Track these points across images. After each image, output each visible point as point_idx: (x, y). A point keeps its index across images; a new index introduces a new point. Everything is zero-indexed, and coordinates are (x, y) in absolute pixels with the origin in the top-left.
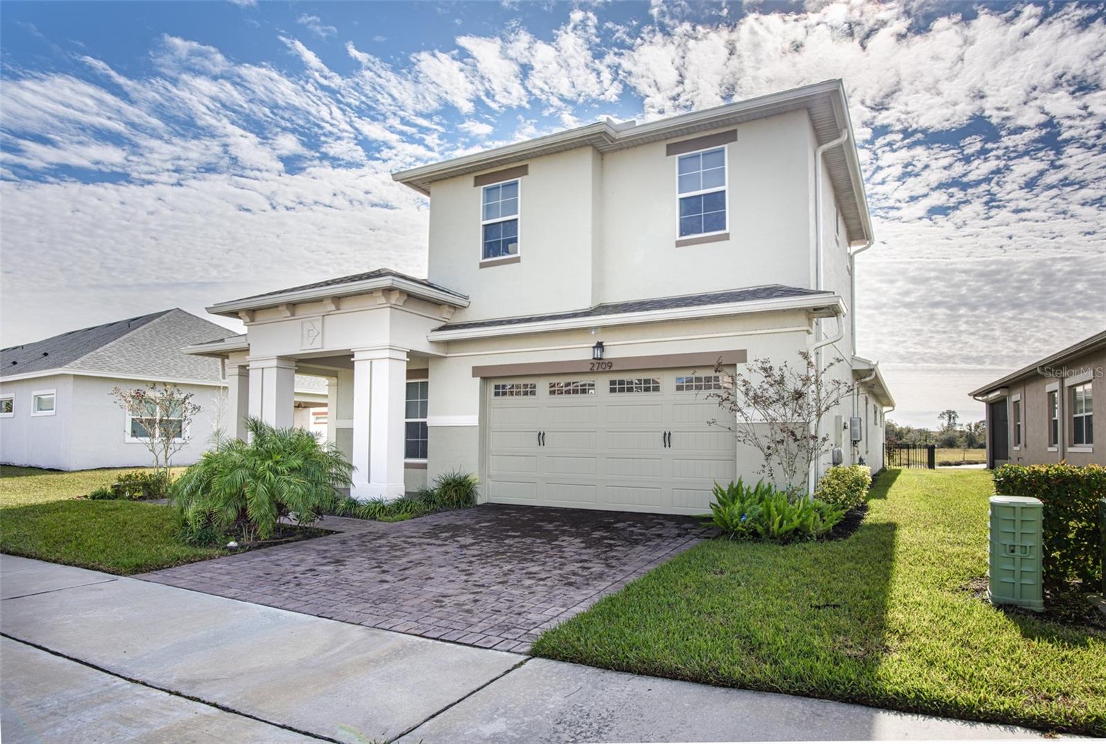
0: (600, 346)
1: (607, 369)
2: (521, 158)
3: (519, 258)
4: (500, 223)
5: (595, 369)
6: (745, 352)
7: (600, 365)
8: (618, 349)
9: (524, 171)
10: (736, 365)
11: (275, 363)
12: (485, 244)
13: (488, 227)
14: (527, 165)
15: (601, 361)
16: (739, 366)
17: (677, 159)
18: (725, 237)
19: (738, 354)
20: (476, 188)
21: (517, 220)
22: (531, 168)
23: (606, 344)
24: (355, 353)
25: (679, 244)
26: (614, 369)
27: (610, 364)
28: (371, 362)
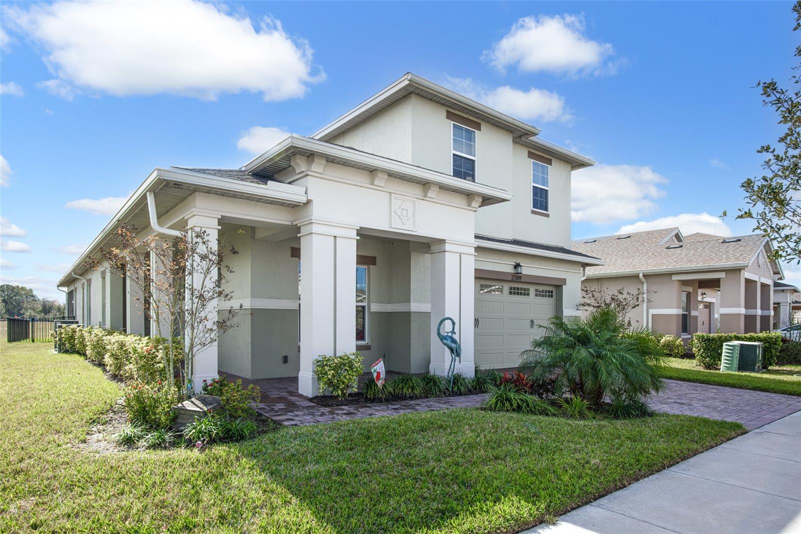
0: (518, 266)
1: (518, 280)
2: (479, 117)
4: (462, 157)
5: (513, 279)
7: (516, 277)
9: (478, 127)
10: (562, 286)
11: (354, 234)
12: (454, 169)
13: (455, 157)
14: (480, 124)
15: (517, 275)
16: (564, 286)
17: (532, 162)
18: (547, 216)
19: (564, 281)
20: (447, 120)
21: (474, 161)
22: (482, 127)
23: (521, 265)
24: (446, 244)
25: (533, 212)
26: (522, 280)
27: (520, 278)
28: (460, 255)
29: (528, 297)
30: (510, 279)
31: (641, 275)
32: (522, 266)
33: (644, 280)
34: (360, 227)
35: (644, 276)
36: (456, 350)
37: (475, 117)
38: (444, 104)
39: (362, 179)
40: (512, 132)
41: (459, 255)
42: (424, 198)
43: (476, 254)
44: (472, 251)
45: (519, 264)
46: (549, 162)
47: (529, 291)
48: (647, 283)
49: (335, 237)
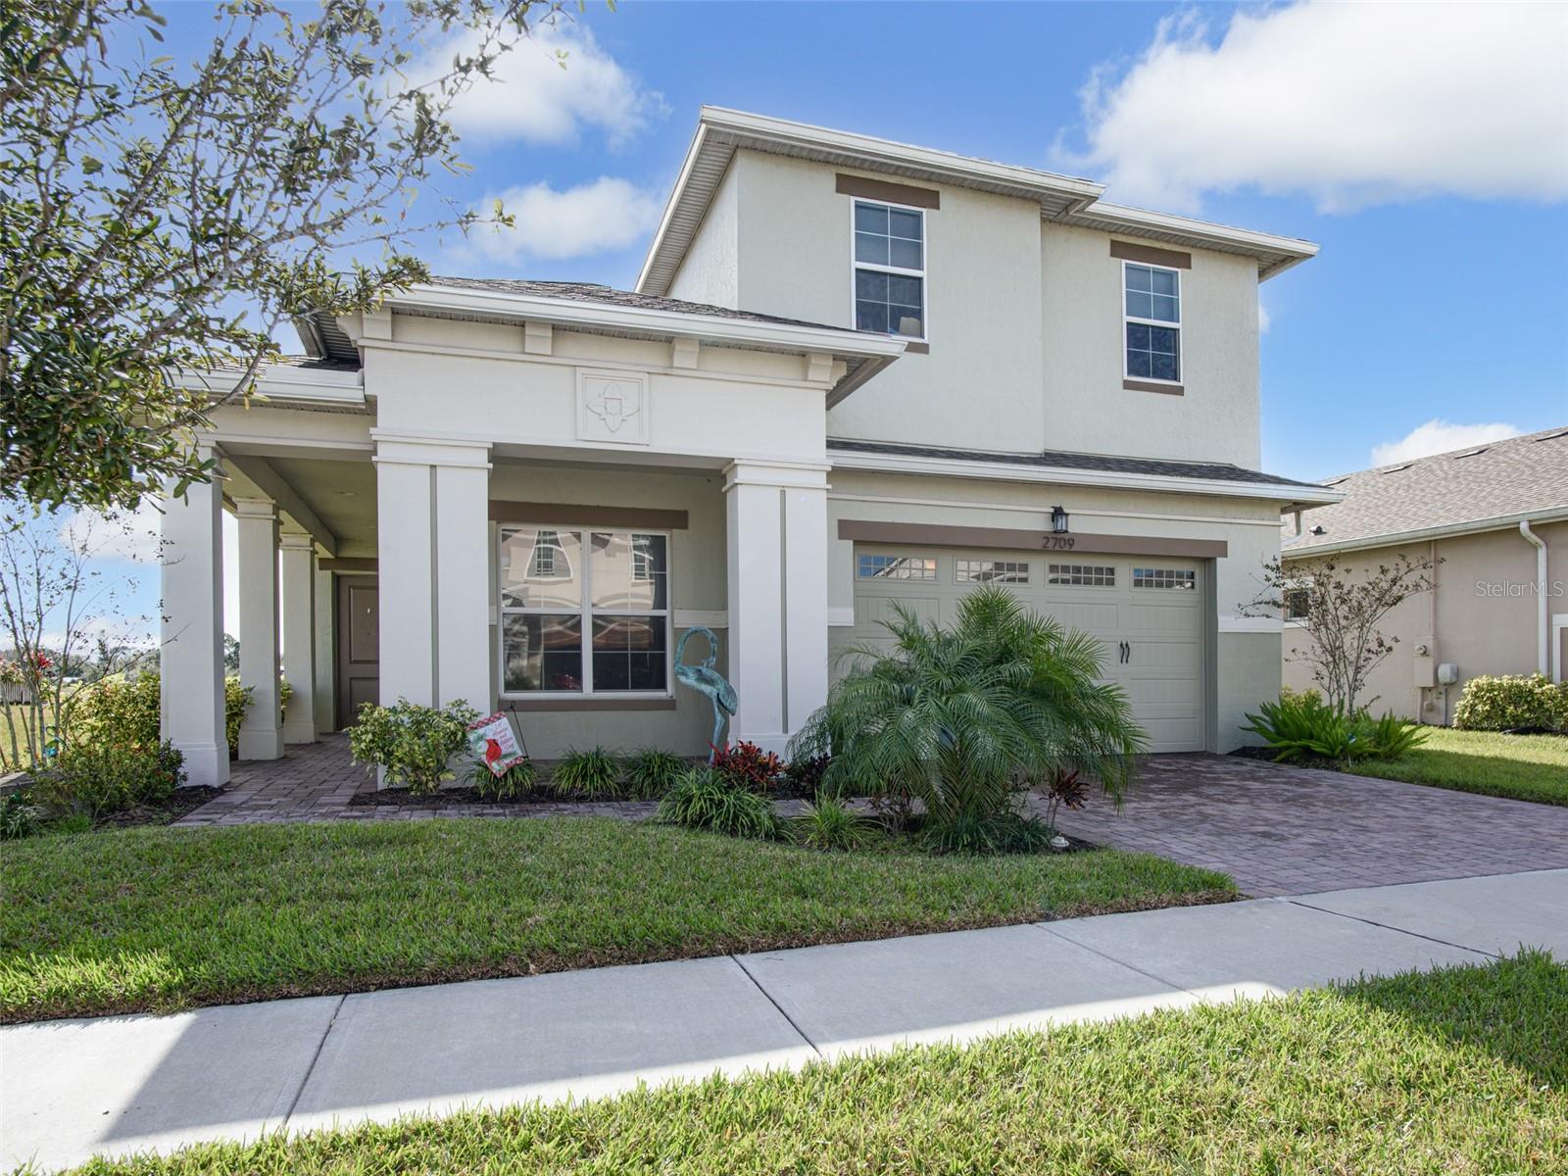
0: (1058, 513)
1: (1067, 548)
2: (930, 177)
3: (927, 346)
4: (885, 274)
5: (1050, 545)
6: (1224, 544)
7: (1057, 541)
8: (1085, 521)
9: (932, 200)
10: (1215, 559)
11: (482, 459)
12: (858, 303)
13: (863, 276)
14: (938, 192)
15: (1059, 536)
16: (1220, 560)
17: (1124, 266)
18: (1179, 391)
19: (1222, 548)
20: (840, 195)
21: (920, 280)
22: (944, 200)
23: (1066, 511)
24: (739, 469)
25: (1127, 385)
26: (1074, 549)
27: (1071, 542)
28: (783, 493)
29: (1110, 588)
30: (1039, 547)
31: (1524, 526)
32: (1067, 515)
33: (1534, 538)
34: (494, 444)
35: (1533, 528)
36: (719, 700)
37: (923, 180)
38: (827, 162)
39: (501, 343)
40: (1038, 202)
41: (777, 492)
42: (669, 371)
43: (830, 487)
44: (821, 480)
45: (1060, 509)
46: (1184, 261)
47: (1113, 574)
48: (1547, 546)
49: (433, 467)
